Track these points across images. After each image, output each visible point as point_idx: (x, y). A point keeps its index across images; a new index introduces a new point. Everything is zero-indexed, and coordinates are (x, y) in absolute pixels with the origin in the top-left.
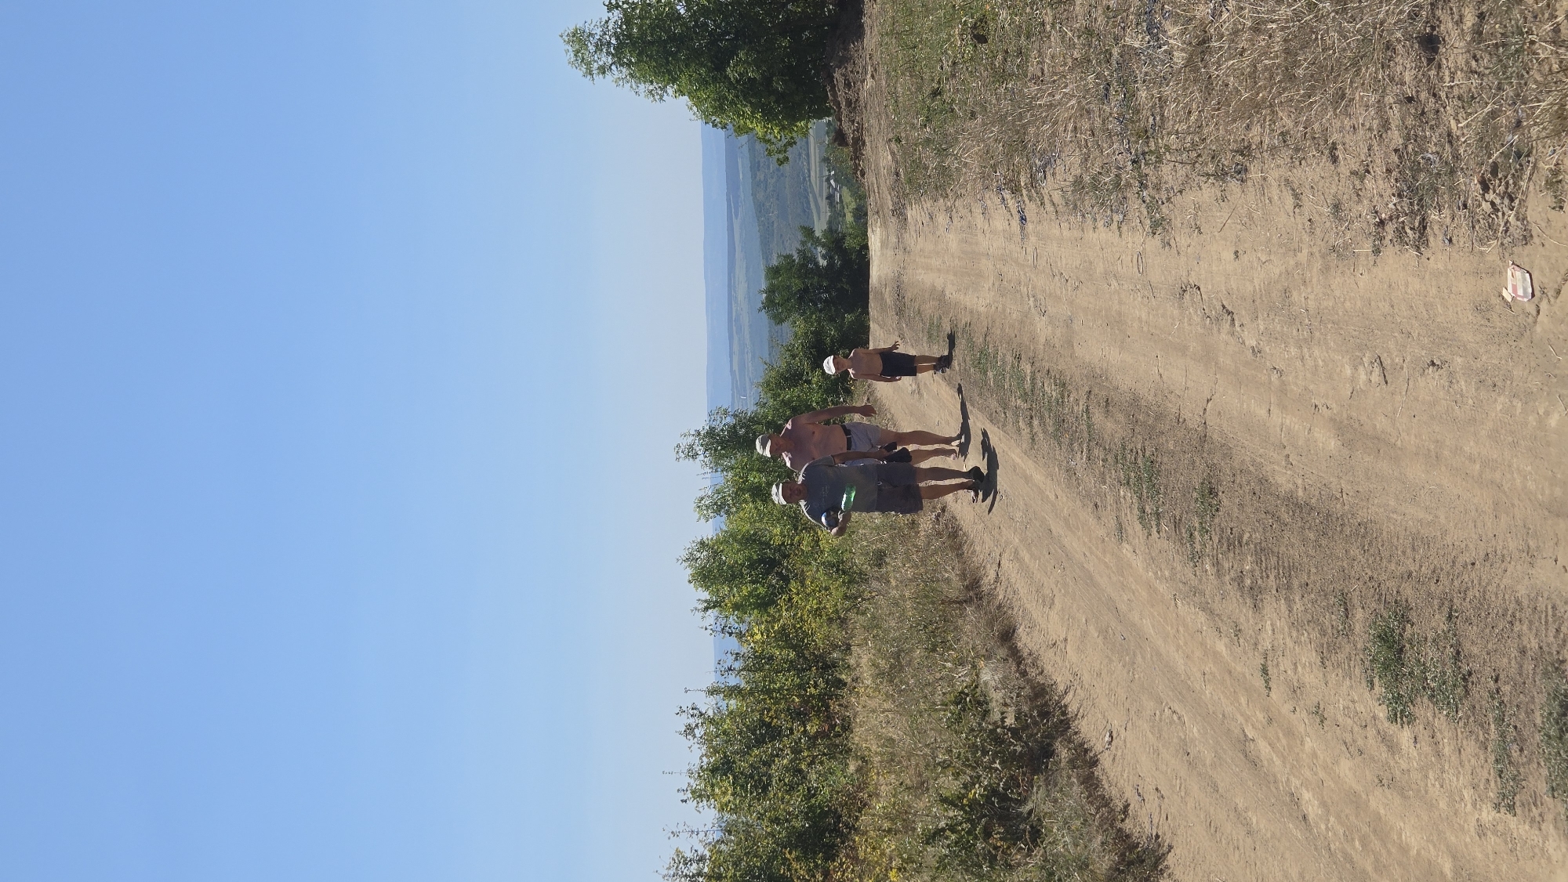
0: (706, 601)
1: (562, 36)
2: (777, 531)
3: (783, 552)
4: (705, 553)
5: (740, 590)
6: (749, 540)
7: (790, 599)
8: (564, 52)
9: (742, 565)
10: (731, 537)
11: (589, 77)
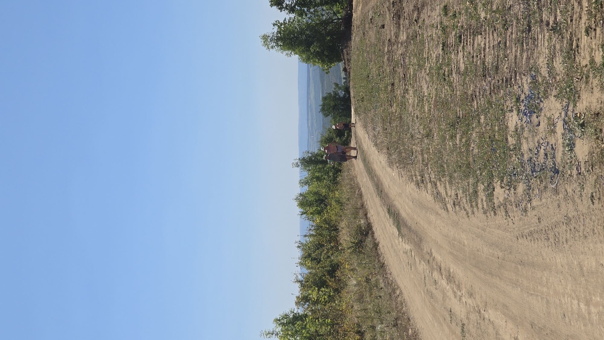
0: (302, 212)
1: (260, 37)
2: (324, 191)
3: (326, 197)
4: (301, 197)
5: (312, 208)
6: (316, 193)
7: (327, 211)
8: (260, 42)
9: (313, 201)
10: (310, 192)
11: (268, 49)
